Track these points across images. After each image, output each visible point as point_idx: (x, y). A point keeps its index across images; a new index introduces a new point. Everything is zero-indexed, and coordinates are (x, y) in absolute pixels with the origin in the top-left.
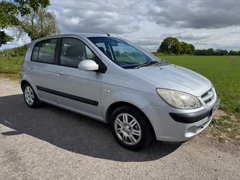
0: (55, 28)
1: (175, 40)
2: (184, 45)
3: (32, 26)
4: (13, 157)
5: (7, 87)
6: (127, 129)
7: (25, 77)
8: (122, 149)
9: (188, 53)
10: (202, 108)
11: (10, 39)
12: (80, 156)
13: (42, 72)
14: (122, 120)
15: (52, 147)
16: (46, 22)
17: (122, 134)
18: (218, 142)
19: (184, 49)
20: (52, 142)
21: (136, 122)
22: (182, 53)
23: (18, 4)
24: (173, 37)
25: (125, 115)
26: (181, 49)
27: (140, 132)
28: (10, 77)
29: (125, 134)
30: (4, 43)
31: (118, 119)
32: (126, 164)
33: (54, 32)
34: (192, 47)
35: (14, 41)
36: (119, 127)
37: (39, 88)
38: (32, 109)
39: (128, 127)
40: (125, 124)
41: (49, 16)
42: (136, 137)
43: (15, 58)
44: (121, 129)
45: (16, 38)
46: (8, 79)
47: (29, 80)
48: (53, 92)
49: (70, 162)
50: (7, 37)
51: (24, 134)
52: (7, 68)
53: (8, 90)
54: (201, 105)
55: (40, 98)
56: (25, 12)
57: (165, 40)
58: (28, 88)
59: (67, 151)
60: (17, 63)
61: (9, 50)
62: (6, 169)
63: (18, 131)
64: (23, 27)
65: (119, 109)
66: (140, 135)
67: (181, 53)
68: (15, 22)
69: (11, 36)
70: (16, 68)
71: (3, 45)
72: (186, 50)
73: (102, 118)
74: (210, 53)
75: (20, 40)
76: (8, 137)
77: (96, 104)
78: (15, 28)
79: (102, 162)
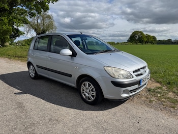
0: (52, 25)
1: (141, 33)
2: (148, 36)
3: (37, 24)
4: (20, 106)
5: (19, 66)
6: (88, 91)
7: (30, 60)
8: (85, 104)
9: (151, 43)
10: (133, 79)
11: (22, 33)
12: (59, 107)
13: (43, 57)
14: (85, 86)
15: (43, 101)
16: (47, 21)
17: (85, 95)
18: (148, 102)
19: (148, 39)
20: (43, 99)
21: (93, 87)
22: (147, 42)
23: (28, 10)
24: (140, 31)
25: (87, 83)
26: (145, 40)
27: (95, 93)
28: (21, 60)
29: (87, 95)
30: (18, 36)
31: (83, 85)
32: (85, 112)
33: (52, 29)
34: (154, 38)
35: (25, 35)
36: (83, 90)
37: (38, 66)
38: (33, 80)
39: (88, 90)
40: (87, 89)
41: (49, 17)
42: (93, 96)
43: (25, 47)
44: (85, 92)
45: (26, 33)
46: (20, 61)
47: (32, 61)
48: (46, 69)
49: (53, 110)
50: (20, 32)
51: (27, 94)
52: (19, 54)
53: (19, 68)
54: (133, 77)
55: (38, 73)
56: (32, 15)
57: (133, 33)
58: (31, 66)
59: (51, 104)
60: (26, 50)
61: (21, 41)
62: (16, 112)
63: (24, 92)
64: (31, 26)
65: (83, 79)
66: (95, 95)
67: (145, 43)
68: (25, 22)
69: (23, 31)
70: (25, 54)
71: (17, 38)
72: (150, 40)
73: (74, 85)
74: (169, 42)
75: (29, 34)
76: (18, 95)
77: (70, 76)
78: (26, 26)
79: (71, 111)
